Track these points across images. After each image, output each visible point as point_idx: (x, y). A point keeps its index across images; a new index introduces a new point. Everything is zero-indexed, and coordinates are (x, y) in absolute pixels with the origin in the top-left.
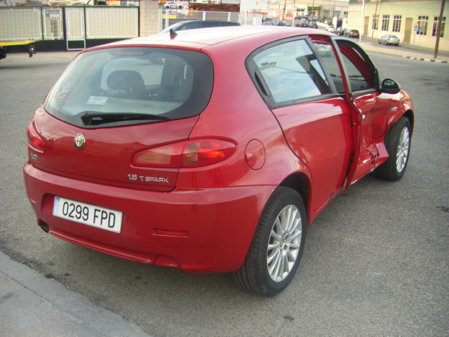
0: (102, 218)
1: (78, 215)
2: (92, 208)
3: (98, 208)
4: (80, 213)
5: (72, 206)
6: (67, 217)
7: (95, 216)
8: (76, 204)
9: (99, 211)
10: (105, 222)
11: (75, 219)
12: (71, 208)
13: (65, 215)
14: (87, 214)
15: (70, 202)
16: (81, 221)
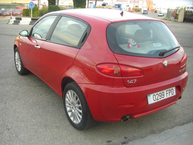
0: (169, 93)
1: (160, 97)
2: (165, 91)
3: (167, 90)
4: (161, 96)
5: (157, 95)
6: (156, 101)
7: (167, 94)
8: (158, 93)
9: (168, 91)
10: (171, 94)
11: (160, 100)
12: (157, 96)
13: (155, 101)
14: (164, 95)
15: (155, 94)
16: (162, 99)
